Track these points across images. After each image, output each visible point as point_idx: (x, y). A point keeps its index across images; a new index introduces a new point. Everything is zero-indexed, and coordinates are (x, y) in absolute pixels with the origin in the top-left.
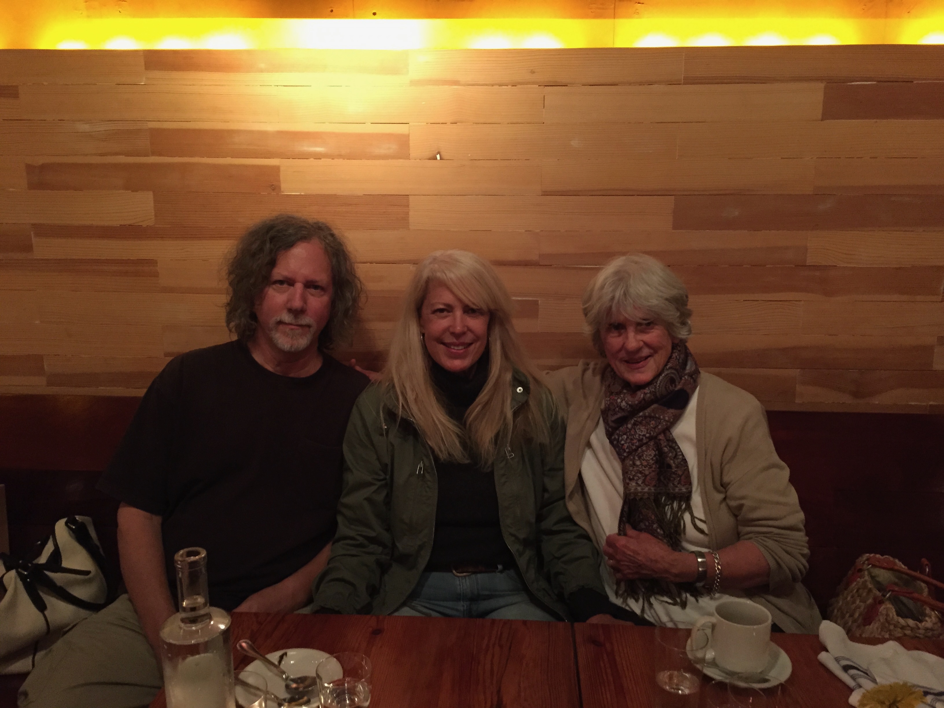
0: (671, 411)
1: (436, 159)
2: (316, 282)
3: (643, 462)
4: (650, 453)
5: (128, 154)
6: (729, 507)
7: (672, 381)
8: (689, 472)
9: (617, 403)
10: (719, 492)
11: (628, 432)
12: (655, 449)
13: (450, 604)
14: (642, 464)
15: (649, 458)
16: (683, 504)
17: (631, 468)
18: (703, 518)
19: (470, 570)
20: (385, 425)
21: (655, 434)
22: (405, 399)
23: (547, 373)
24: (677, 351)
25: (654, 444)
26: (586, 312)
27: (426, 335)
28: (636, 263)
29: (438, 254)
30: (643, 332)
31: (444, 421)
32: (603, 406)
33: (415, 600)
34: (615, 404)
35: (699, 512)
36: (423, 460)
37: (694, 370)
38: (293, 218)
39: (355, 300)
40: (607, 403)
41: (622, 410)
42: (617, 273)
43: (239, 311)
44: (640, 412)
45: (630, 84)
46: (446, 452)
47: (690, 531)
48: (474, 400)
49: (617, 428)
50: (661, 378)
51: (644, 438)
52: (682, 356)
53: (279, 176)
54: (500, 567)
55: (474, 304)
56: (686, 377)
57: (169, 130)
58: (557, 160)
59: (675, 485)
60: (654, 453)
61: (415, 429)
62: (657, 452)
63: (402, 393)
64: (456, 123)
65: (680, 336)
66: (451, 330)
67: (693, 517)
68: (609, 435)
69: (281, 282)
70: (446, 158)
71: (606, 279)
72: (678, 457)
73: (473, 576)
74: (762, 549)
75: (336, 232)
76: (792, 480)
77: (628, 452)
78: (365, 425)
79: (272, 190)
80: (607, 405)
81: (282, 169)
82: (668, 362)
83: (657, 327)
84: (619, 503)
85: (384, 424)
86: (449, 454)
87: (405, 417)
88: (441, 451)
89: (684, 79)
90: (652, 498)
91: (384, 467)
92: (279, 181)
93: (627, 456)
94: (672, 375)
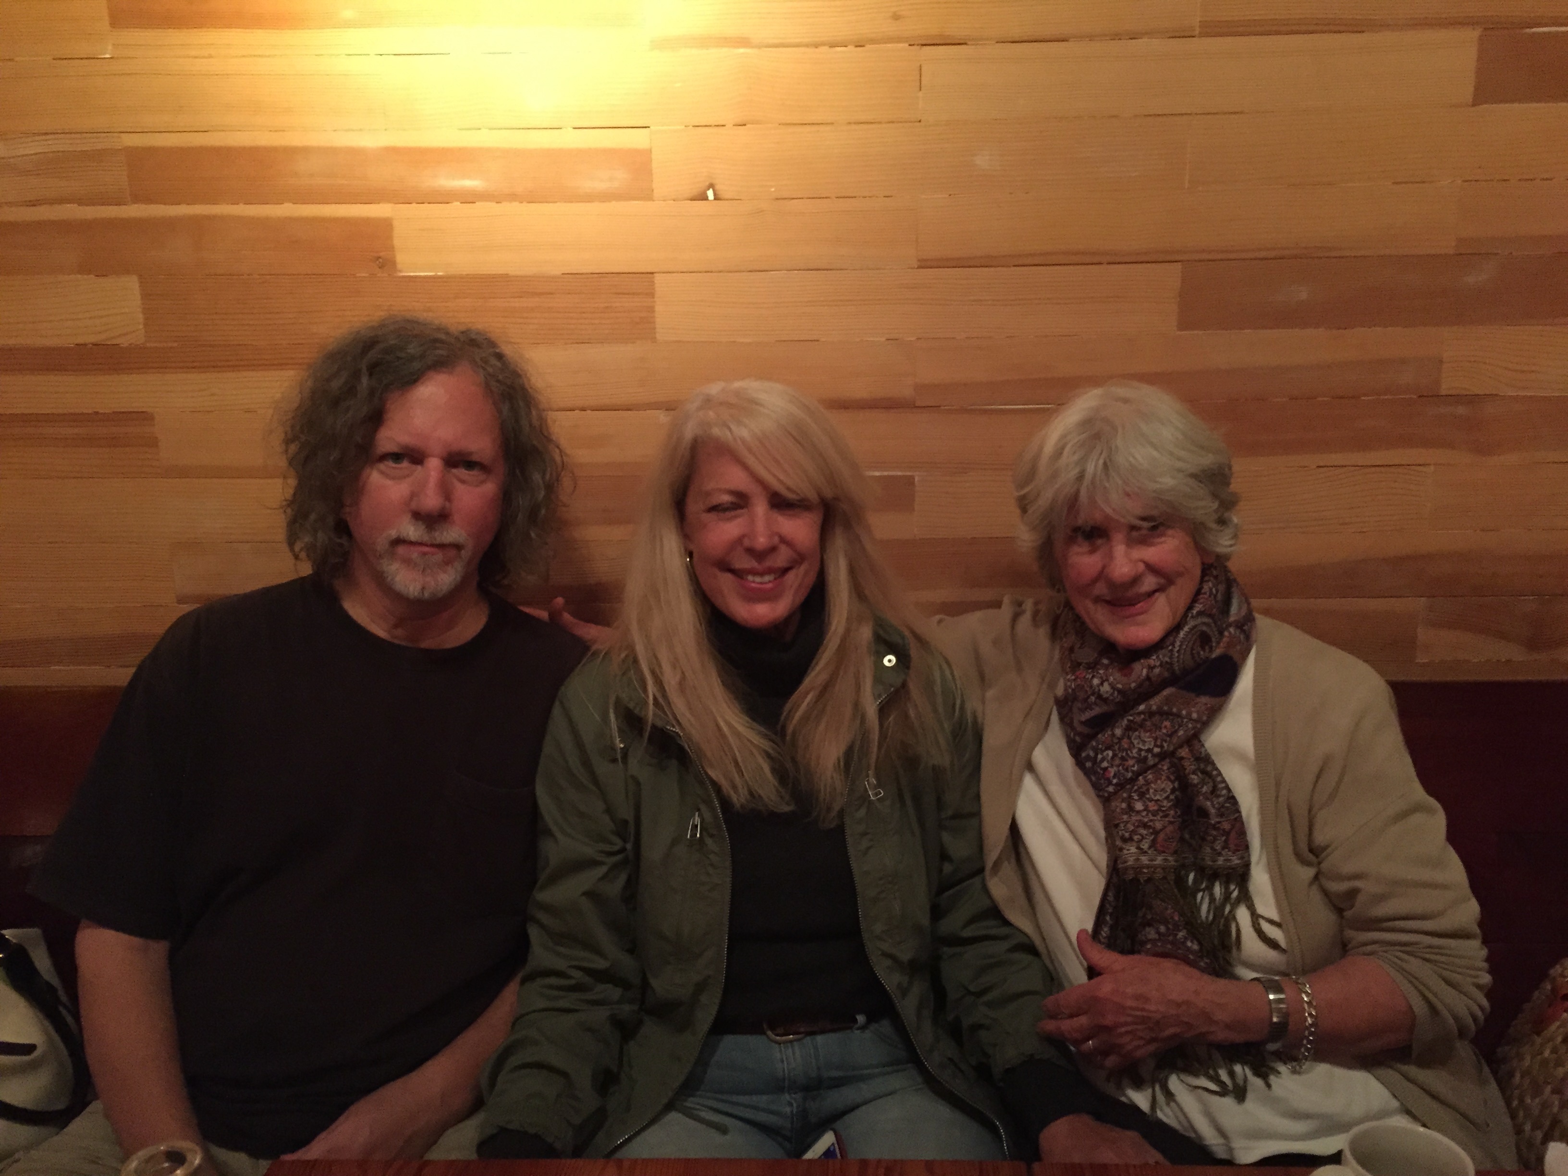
0: (1204, 699)
1: (706, 198)
2: (471, 454)
3: (1150, 804)
4: (1163, 786)
5: (81, 202)
6: (1326, 893)
7: (1205, 640)
8: (1242, 823)
9: (1091, 687)
10: (1308, 864)
11: (1117, 744)
12: (1172, 778)
13: (762, 1100)
14: (1146, 809)
15: (1161, 795)
16: (1234, 890)
17: (1125, 817)
18: (1276, 917)
19: (802, 1030)
20: (621, 742)
21: (1171, 748)
22: (659, 683)
23: (940, 621)
24: (1212, 579)
25: (1168, 769)
26: (1024, 505)
27: (695, 555)
28: (1126, 401)
29: (715, 389)
30: (1144, 541)
31: (741, 729)
32: (1060, 691)
33: (693, 1096)
34: (1088, 689)
35: (1267, 906)
36: (699, 810)
37: (1246, 613)
38: (415, 322)
39: (550, 488)
40: (1070, 687)
41: (1105, 700)
42: (1087, 423)
43: (313, 517)
44: (1140, 704)
45: (1091, 37)
46: (746, 793)
47: (1251, 945)
48: (799, 681)
49: (1094, 736)
50: (1182, 634)
51: (1150, 755)
52: (1222, 587)
53: (390, 237)
54: (861, 1019)
55: (789, 489)
56: (1232, 630)
57: (164, 149)
58: (947, 196)
59: (1215, 850)
60: (1172, 786)
61: (681, 749)
62: (1176, 785)
63: (653, 672)
64: (745, 125)
65: (1220, 550)
66: (747, 542)
67: (1255, 917)
68: (1076, 750)
69: (397, 457)
70: (726, 197)
71: (1064, 436)
72: (1218, 793)
73: (808, 1039)
74: (1399, 978)
75: (507, 350)
76: (1454, 837)
77: (1116, 785)
78: (579, 744)
79: (380, 268)
80: (1070, 690)
81: (396, 223)
82: (1194, 600)
83: (1170, 532)
84: (1097, 884)
85: (618, 740)
86: (751, 793)
87: (659, 724)
88: (734, 787)
89: (1200, 27)
90: (1171, 877)
91: (621, 829)
92: (392, 248)
93: (1115, 793)
94: (1204, 628)
